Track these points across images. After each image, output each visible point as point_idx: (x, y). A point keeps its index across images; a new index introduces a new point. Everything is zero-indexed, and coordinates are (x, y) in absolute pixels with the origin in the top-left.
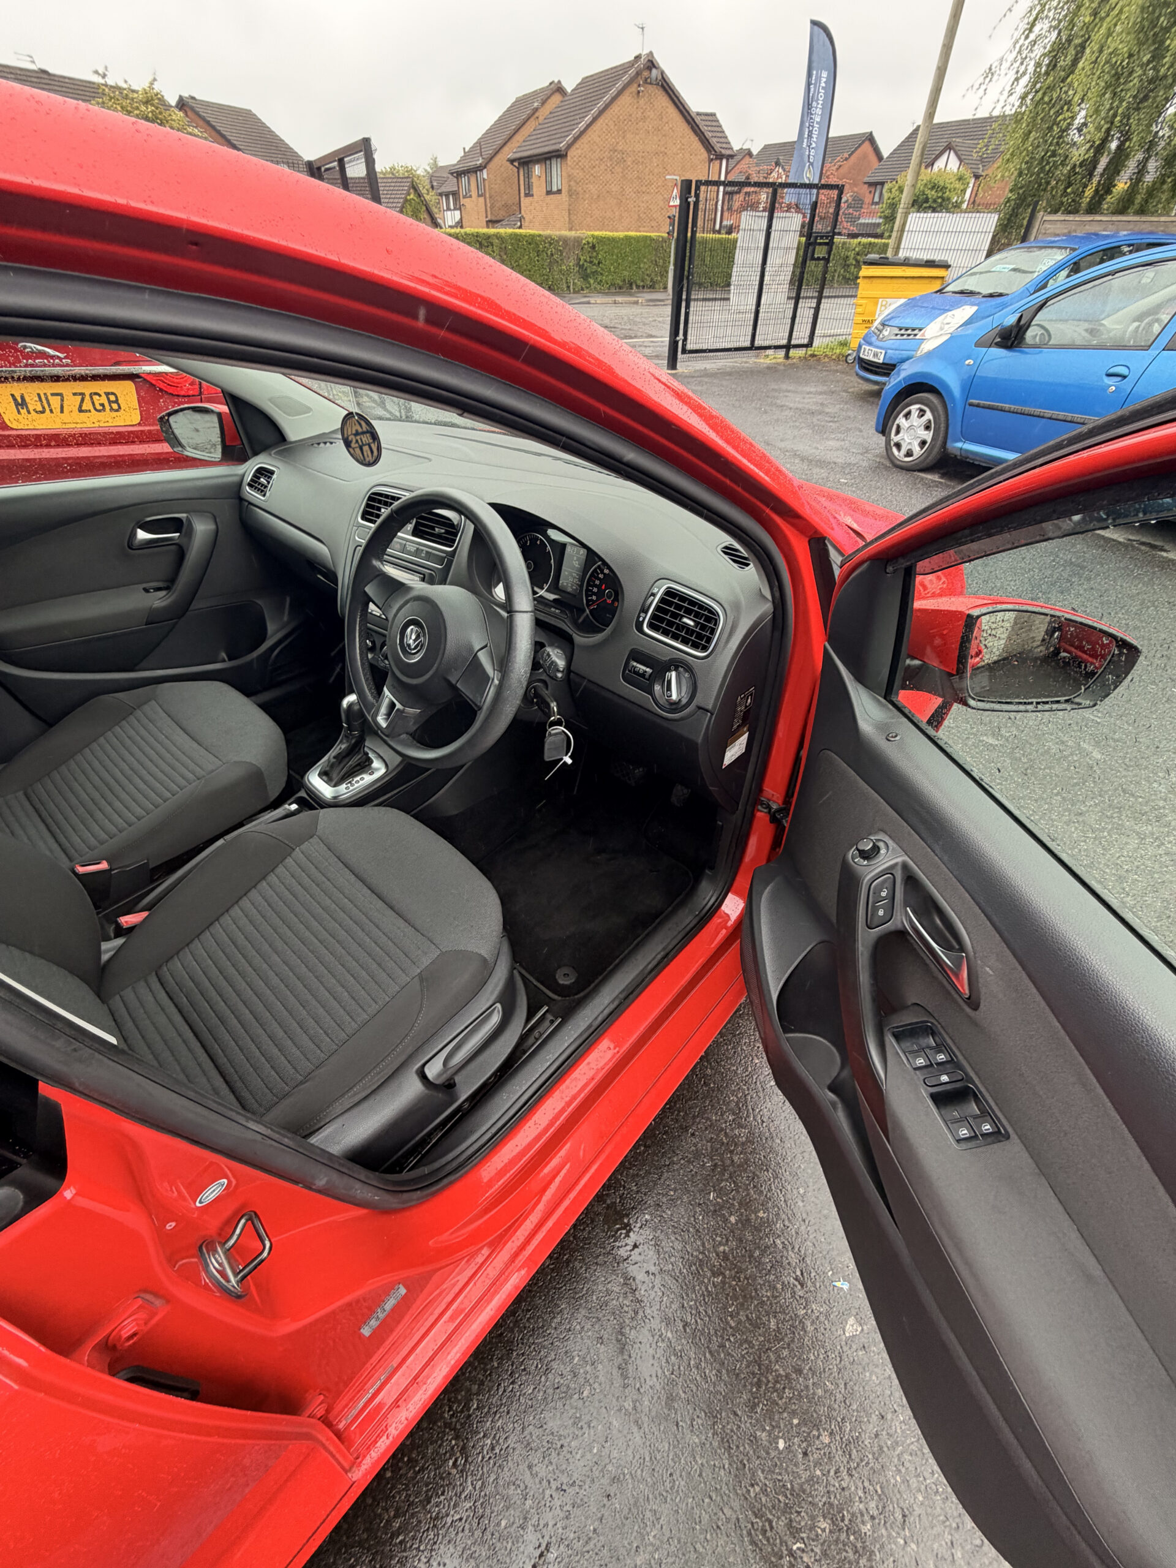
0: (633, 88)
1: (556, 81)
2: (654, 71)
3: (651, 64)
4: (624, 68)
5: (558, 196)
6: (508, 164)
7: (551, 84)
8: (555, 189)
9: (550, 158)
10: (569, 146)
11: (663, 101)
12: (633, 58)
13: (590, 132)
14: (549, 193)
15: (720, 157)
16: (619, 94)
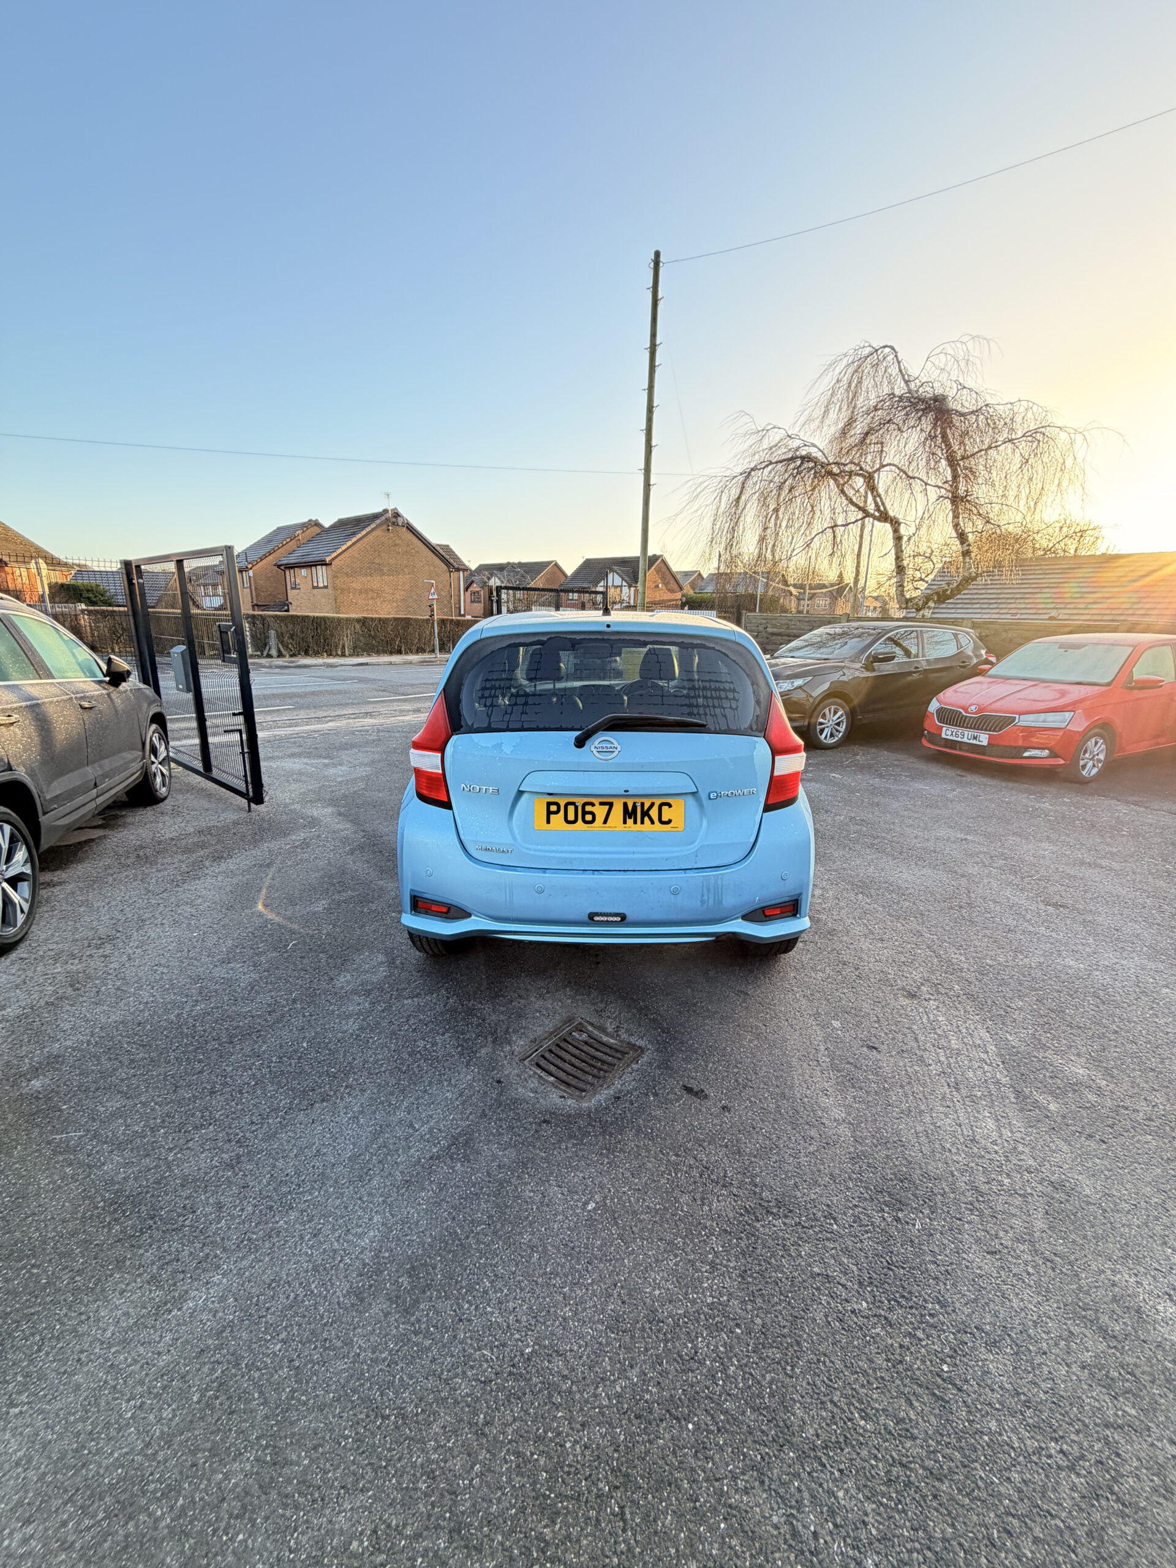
0: (384, 527)
1: (314, 519)
2: (399, 518)
3: (397, 515)
4: (375, 517)
5: (325, 591)
6: (276, 568)
7: (310, 520)
8: (321, 585)
9: (315, 565)
10: (334, 559)
11: (410, 536)
12: (380, 510)
13: (350, 550)
14: (314, 588)
15: (458, 570)
16: (373, 530)
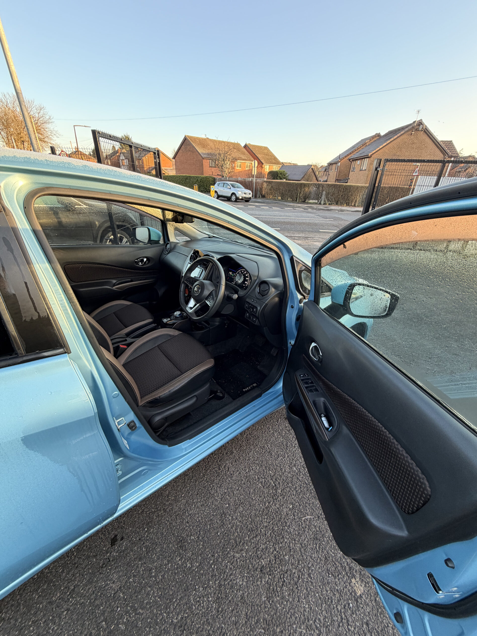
0: (410, 133)
1: (378, 133)
2: (421, 126)
3: (420, 123)
4: (406, 127)
5: (365, 172)
6: (349, 161)
8: (364, 169)
9: (364, 158)
10: (373, 154)
11: (425, 137)
12: (412, 122)
13: (384, 148)
14: (360, 170)
15: (450, 157)
16: (402, 135)
